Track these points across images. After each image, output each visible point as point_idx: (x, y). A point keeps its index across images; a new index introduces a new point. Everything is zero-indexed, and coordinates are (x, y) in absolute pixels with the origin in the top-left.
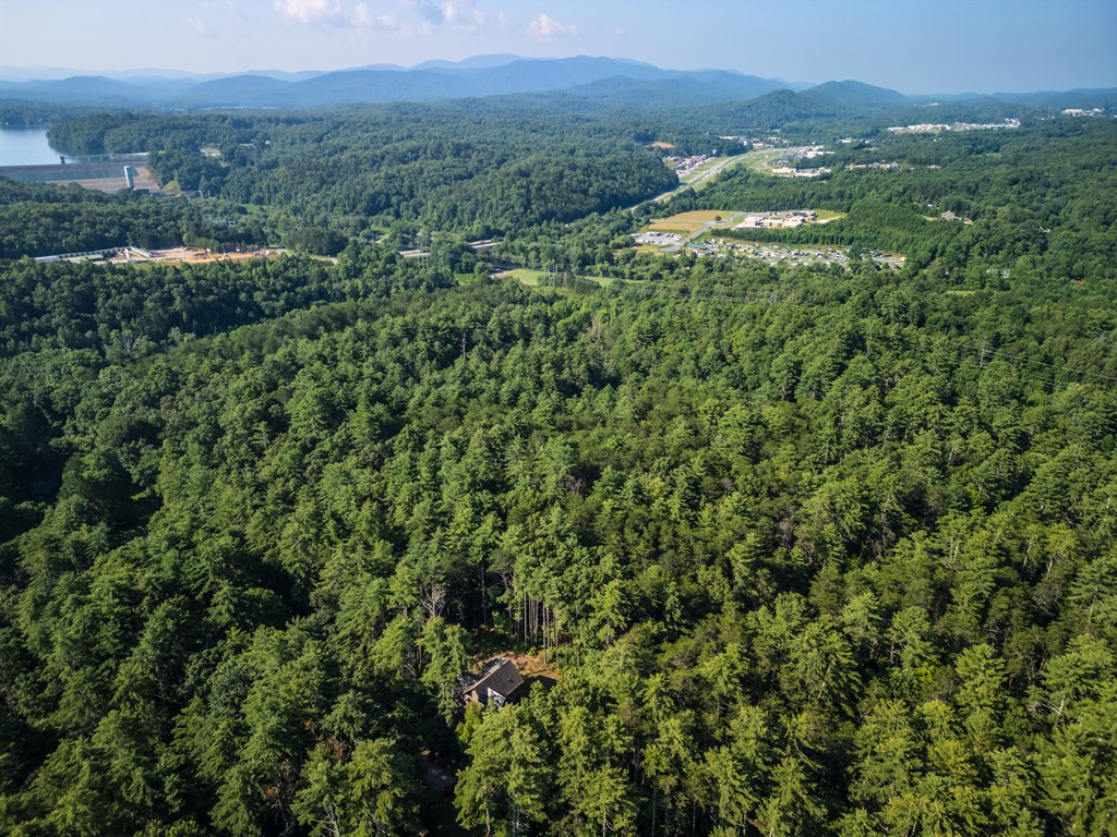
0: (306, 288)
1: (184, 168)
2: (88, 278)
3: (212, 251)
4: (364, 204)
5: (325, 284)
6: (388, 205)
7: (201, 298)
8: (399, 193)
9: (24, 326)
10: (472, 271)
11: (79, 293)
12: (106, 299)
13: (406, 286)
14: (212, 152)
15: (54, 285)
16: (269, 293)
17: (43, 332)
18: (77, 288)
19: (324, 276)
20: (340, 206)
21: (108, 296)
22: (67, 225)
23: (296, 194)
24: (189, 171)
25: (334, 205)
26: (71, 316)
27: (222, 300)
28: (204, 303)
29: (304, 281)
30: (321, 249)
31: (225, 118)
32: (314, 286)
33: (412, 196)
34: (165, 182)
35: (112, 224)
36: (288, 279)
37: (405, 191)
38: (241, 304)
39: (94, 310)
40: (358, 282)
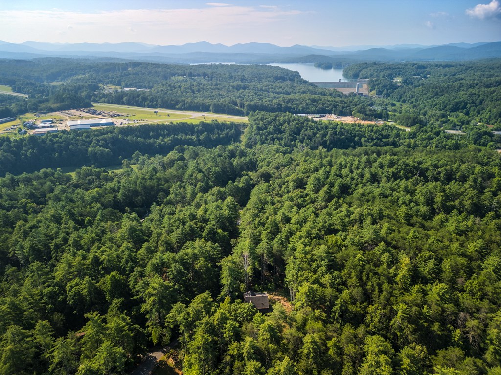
0: (387, 140)
1: (380, 86)
2: (303, 123)
3: (360, 119)
4: (451, 106)
5: (397, 139)
6: (464, 108)
7: (338, 136)
8: (473, 103)
9: (275, 136)
10: (486, 146)
11: (297, 127)
12: (304, 131)
13: (437, 147)
14: (398, 80)
15: (291, 123)
16: (368, 139)
17: (279, 139)
18: (297, 126)
19: (398, 135)
20: (438, 107)
21: (306, 130)
22: (315, 104)
23: (421, 99)
24: (382, 87)
25: (436, 105)
26: (290, 135)
27: (347, 138)
28: (339, 138)
29: (388, 136)
30: (407, 124)
31: (415, 65)
32: (391, 139)
33: (481, 104)
34: (371, 91)
35: (331, 105)
36: (382, 135)
37: (478, 102)
38: (355, 142)
39: (299, 134)
40: (412, 141)
